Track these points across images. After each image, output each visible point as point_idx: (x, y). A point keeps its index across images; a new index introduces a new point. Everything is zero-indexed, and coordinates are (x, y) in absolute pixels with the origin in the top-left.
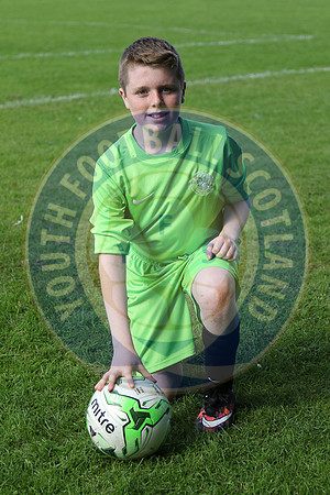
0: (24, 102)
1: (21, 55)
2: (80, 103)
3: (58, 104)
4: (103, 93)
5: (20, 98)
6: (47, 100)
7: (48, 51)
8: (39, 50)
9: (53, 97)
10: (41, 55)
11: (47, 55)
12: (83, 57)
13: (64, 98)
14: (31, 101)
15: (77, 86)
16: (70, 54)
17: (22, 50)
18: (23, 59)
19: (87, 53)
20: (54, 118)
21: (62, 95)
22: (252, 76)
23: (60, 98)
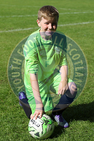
2: (31, 31)
3: (24, 31)
5: (13, 29)
7: (22, 15)
10: (20, 16)
12: (32, 17)
14: (16, 30)
16: (29, 16)
18: (14, 17)
19: (34, 15)
21: (25, 28)
22: (84, 23)
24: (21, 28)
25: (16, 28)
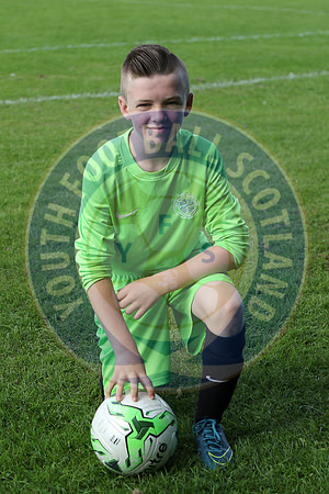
0: (208, 85)
1: (195, 39)
2: (261, 87)
3: (240, 87)
4: (282, 78)
5: (204, 82)
6: (230, 83)
7: (220, 34)
8: (209, 34)
9: (235, 81)
10: (213, 39)
11: (218, 38)
12: (255, 41)
13: (246, 82)
14: (215, 85)
15: (256, 70)
16: (240, 38)
17: (194, 34)
18: (196, 43)
19: (256, 37)
20: (239, 102)
21: (242, 79)
23: (241, 83)
24: (229, 80)
25: (212, 79)
